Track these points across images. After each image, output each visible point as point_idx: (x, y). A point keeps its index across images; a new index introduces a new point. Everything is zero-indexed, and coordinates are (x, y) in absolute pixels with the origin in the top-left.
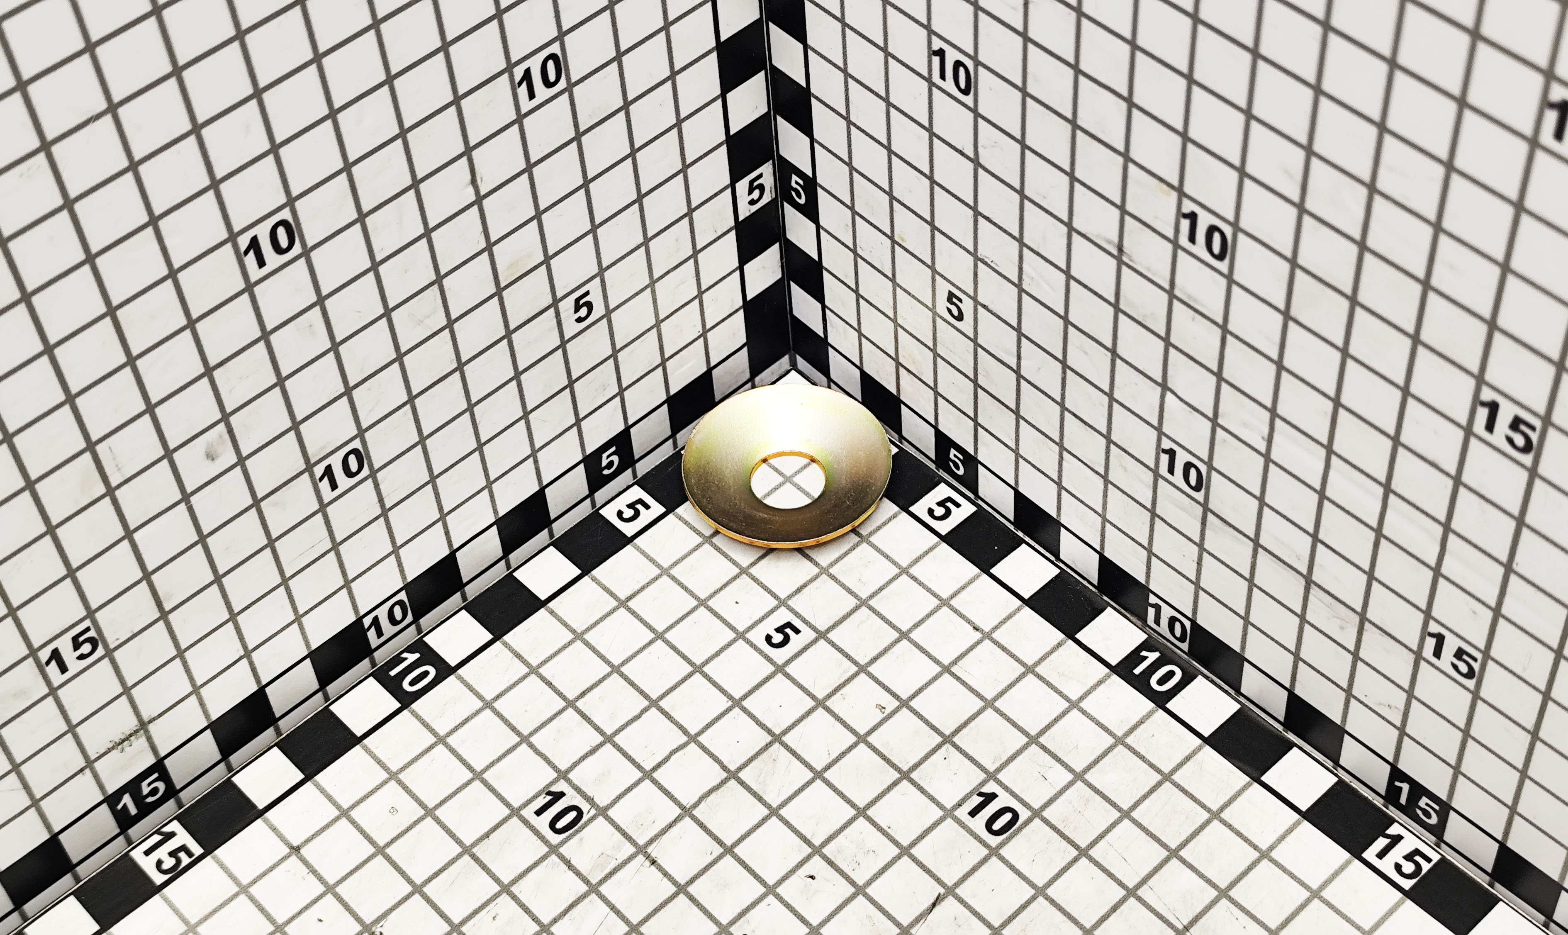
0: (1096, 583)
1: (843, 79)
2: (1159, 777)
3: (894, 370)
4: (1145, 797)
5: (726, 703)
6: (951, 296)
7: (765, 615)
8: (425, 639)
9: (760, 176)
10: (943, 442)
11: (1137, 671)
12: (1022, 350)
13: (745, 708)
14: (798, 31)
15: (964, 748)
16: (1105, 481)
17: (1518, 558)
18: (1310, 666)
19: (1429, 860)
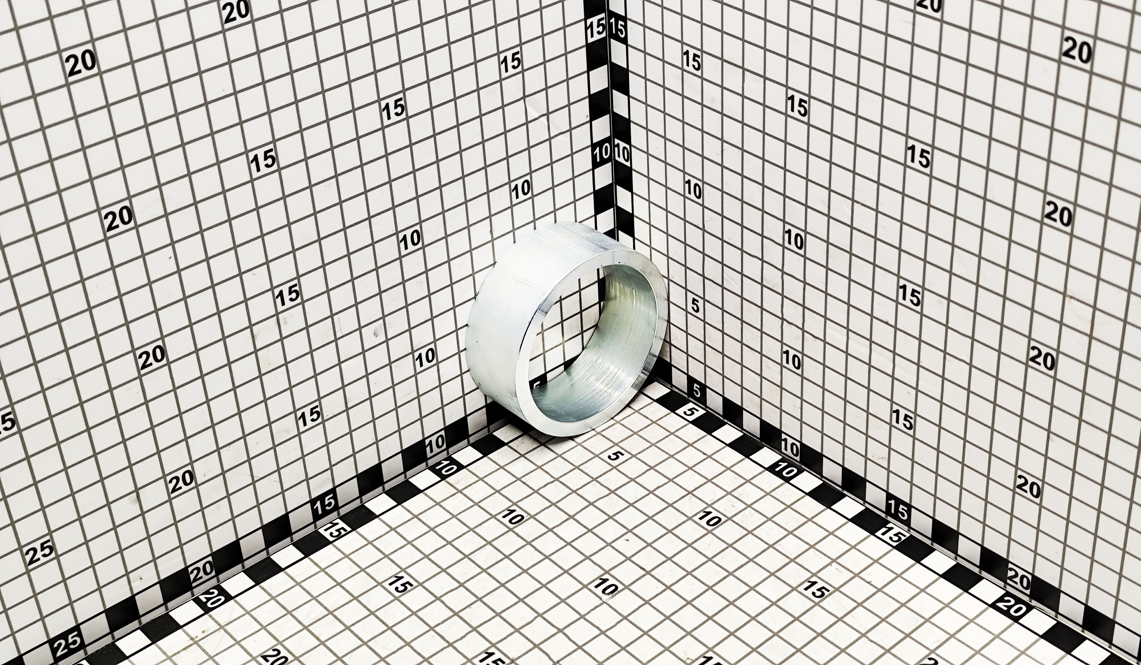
2: (785, 507)
3: (669, 349)
4: (778, 513)
5: (589, 479)
6: (694, 300)
10: (691, 381)
11: (777, 469)
12: (724, 318)
14: (629, 187)
17: (921, 360)
18: (849, 449)
19: (905, 536)
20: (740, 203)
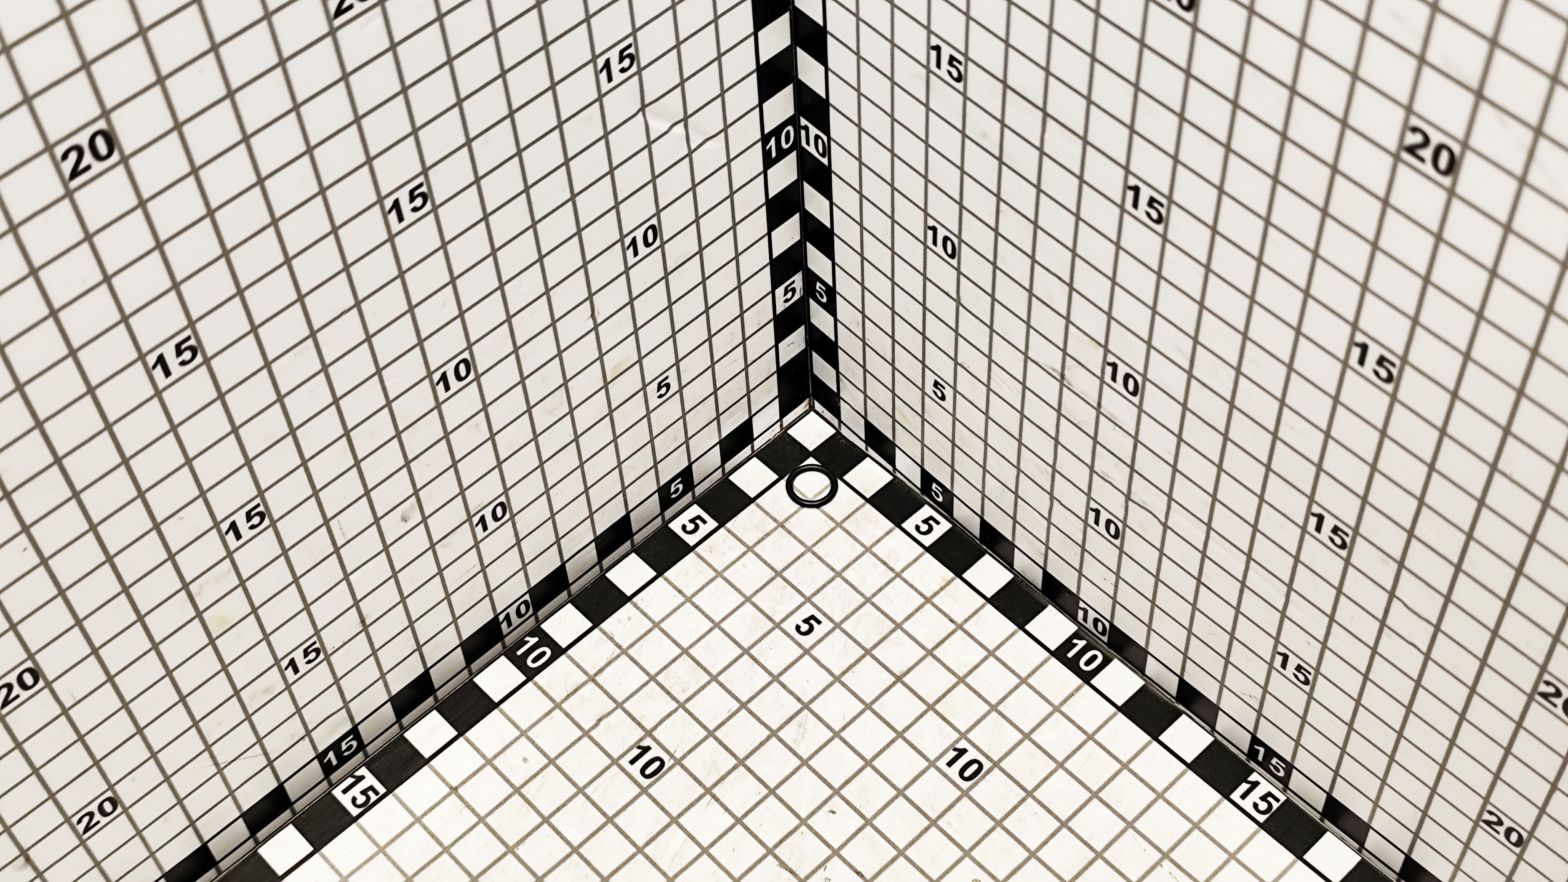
0: (1040, 588)
2: (1084, 737)
4: (1074, 752)
5: (768, 678)
6: (936, 384)
7: (795, 609)
8: (542, 626)
9: (793, 282)
10: (927, 478)
11: (1070, 655)
12: (989, 427)
13: (782, 682)
14: (826, 191)
15: (943, 714)
16: (1048, 522)
17: (1338, 612)
18: (1195, 662)
19: (1277, 800)
20: (1027, 294)
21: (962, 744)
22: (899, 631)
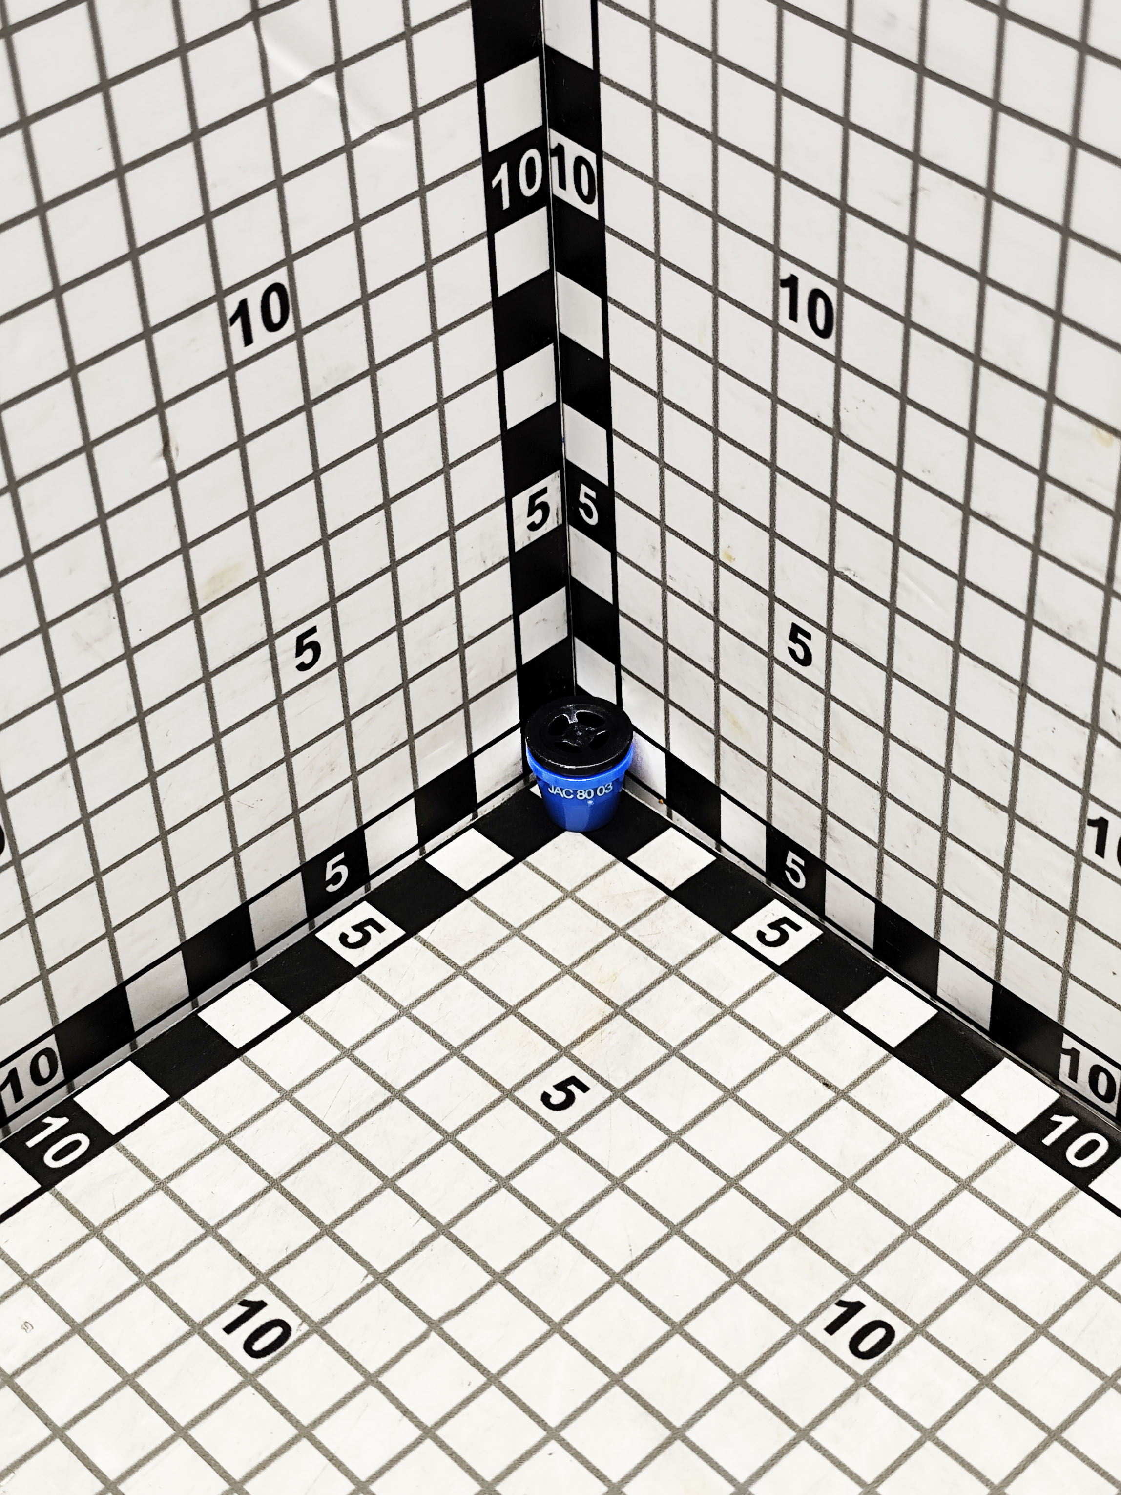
0: (987, 1026)
1: (655, 338)
2: (1083, 1280)
3: (713, 747)
4: (1067, 1307)
5: (489, 1183)
6: (795, 630)
7: (541, 1067)
8: (77, 1099)
9: (544, 490)
10: (778, 844)
11: (1048, 1141)
12: (893, 696)
13: (515, 1189)
14: (595, 279)
15: (815, 1242)
16: (1004, 875)
20: (969, 364)
21: (854, 1295)
22: (731, 1102)
